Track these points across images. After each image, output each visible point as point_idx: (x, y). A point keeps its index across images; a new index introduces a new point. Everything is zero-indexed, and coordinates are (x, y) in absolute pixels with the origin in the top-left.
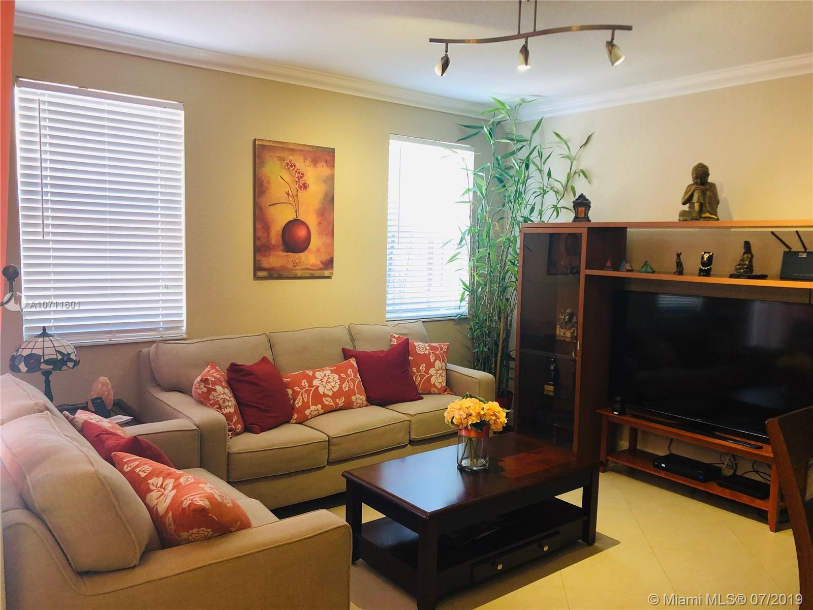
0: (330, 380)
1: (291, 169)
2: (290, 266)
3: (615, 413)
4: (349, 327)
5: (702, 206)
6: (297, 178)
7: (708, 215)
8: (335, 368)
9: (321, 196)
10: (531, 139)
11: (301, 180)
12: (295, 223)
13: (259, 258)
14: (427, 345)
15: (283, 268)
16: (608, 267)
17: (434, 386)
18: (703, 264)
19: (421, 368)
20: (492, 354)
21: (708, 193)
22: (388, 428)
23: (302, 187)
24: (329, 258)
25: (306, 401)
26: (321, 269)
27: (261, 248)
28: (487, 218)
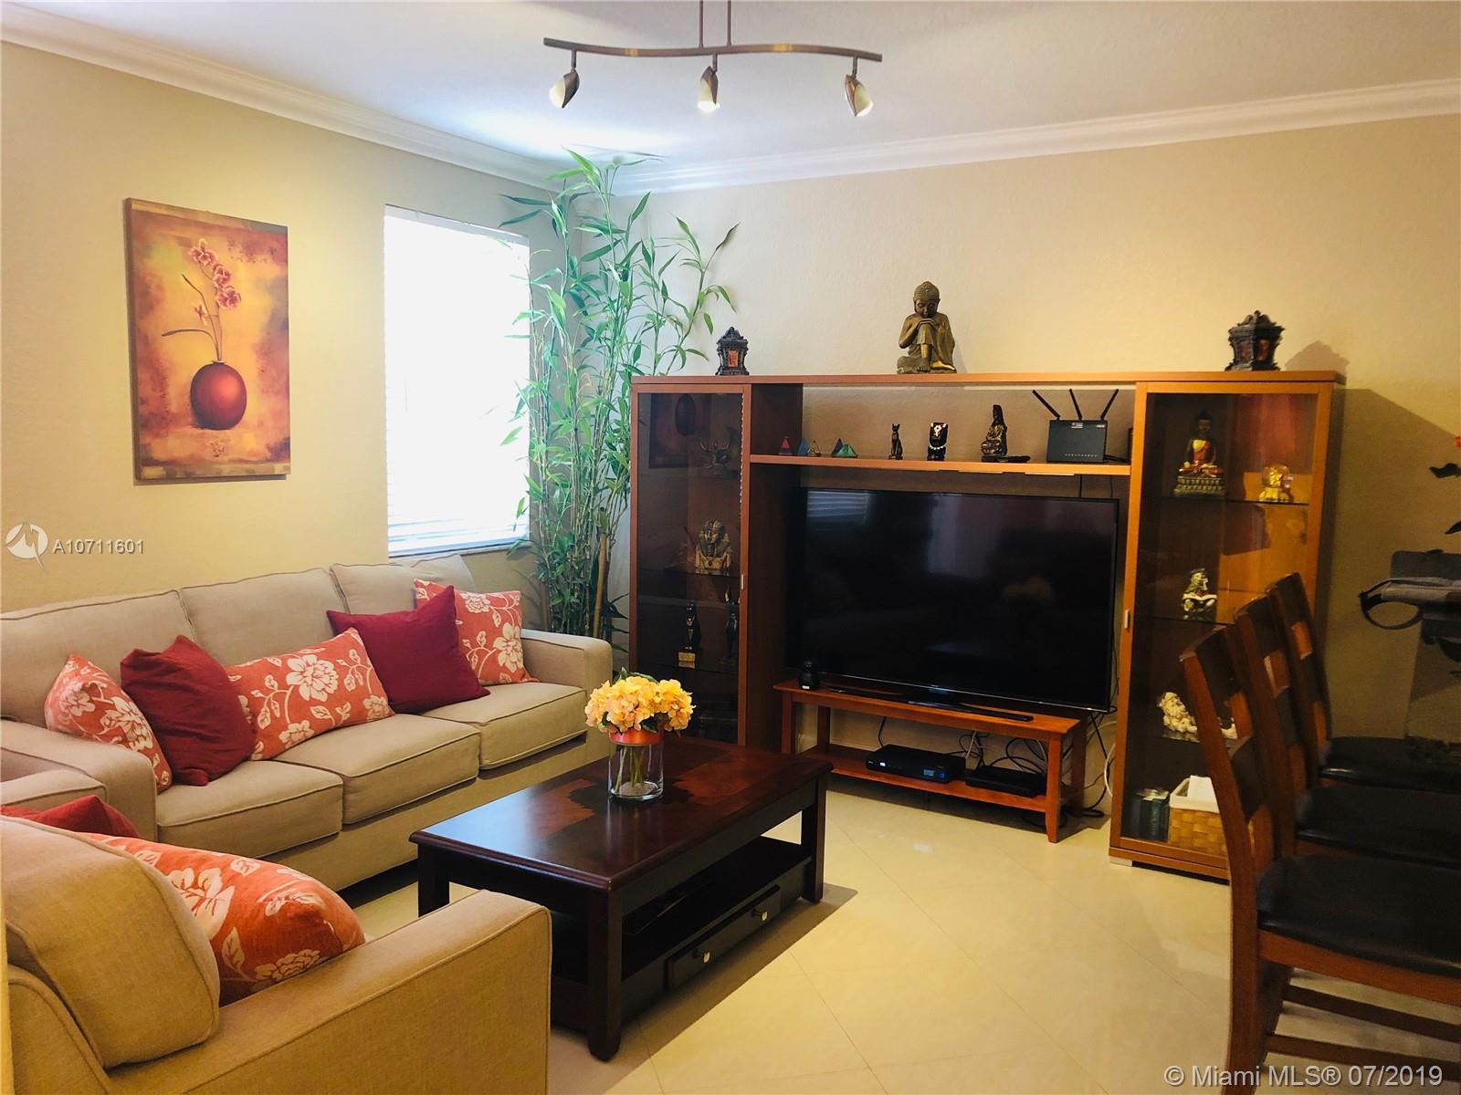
0: (318, 673)
1: (205, 263)
2: (208, 455)
3: (804, 687)
4: (331, 570)
5: (930, 348)
6: (218, 280)
7: (940, 364)
8: (323, 649)
9: (264, 318)
10: (628, 229)
11: (225, 286)
12: (216, 370)
13: (146, 439)
14: (483, 596)
15: (196, 460)
16: (784, 450)
17: (505, 669)
18: (933, 441)
19: (478, 639)
20: (585, 606)
21: (940, 329)
22: (446, 750)
23: (226, 299)
24: (282, 437)
25: (278, 715)
26: (268, 460)
27: (148, 420)
28: (571, 368)
